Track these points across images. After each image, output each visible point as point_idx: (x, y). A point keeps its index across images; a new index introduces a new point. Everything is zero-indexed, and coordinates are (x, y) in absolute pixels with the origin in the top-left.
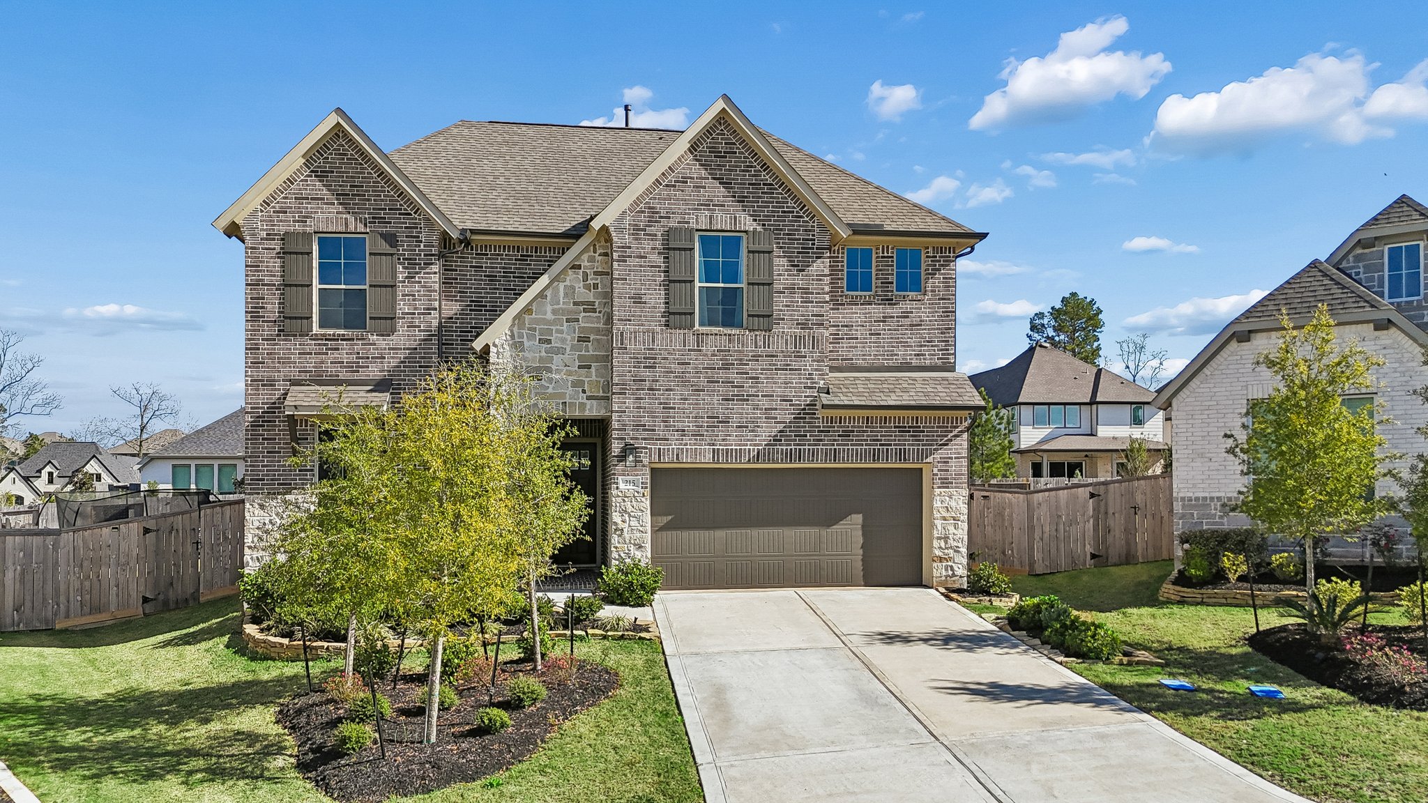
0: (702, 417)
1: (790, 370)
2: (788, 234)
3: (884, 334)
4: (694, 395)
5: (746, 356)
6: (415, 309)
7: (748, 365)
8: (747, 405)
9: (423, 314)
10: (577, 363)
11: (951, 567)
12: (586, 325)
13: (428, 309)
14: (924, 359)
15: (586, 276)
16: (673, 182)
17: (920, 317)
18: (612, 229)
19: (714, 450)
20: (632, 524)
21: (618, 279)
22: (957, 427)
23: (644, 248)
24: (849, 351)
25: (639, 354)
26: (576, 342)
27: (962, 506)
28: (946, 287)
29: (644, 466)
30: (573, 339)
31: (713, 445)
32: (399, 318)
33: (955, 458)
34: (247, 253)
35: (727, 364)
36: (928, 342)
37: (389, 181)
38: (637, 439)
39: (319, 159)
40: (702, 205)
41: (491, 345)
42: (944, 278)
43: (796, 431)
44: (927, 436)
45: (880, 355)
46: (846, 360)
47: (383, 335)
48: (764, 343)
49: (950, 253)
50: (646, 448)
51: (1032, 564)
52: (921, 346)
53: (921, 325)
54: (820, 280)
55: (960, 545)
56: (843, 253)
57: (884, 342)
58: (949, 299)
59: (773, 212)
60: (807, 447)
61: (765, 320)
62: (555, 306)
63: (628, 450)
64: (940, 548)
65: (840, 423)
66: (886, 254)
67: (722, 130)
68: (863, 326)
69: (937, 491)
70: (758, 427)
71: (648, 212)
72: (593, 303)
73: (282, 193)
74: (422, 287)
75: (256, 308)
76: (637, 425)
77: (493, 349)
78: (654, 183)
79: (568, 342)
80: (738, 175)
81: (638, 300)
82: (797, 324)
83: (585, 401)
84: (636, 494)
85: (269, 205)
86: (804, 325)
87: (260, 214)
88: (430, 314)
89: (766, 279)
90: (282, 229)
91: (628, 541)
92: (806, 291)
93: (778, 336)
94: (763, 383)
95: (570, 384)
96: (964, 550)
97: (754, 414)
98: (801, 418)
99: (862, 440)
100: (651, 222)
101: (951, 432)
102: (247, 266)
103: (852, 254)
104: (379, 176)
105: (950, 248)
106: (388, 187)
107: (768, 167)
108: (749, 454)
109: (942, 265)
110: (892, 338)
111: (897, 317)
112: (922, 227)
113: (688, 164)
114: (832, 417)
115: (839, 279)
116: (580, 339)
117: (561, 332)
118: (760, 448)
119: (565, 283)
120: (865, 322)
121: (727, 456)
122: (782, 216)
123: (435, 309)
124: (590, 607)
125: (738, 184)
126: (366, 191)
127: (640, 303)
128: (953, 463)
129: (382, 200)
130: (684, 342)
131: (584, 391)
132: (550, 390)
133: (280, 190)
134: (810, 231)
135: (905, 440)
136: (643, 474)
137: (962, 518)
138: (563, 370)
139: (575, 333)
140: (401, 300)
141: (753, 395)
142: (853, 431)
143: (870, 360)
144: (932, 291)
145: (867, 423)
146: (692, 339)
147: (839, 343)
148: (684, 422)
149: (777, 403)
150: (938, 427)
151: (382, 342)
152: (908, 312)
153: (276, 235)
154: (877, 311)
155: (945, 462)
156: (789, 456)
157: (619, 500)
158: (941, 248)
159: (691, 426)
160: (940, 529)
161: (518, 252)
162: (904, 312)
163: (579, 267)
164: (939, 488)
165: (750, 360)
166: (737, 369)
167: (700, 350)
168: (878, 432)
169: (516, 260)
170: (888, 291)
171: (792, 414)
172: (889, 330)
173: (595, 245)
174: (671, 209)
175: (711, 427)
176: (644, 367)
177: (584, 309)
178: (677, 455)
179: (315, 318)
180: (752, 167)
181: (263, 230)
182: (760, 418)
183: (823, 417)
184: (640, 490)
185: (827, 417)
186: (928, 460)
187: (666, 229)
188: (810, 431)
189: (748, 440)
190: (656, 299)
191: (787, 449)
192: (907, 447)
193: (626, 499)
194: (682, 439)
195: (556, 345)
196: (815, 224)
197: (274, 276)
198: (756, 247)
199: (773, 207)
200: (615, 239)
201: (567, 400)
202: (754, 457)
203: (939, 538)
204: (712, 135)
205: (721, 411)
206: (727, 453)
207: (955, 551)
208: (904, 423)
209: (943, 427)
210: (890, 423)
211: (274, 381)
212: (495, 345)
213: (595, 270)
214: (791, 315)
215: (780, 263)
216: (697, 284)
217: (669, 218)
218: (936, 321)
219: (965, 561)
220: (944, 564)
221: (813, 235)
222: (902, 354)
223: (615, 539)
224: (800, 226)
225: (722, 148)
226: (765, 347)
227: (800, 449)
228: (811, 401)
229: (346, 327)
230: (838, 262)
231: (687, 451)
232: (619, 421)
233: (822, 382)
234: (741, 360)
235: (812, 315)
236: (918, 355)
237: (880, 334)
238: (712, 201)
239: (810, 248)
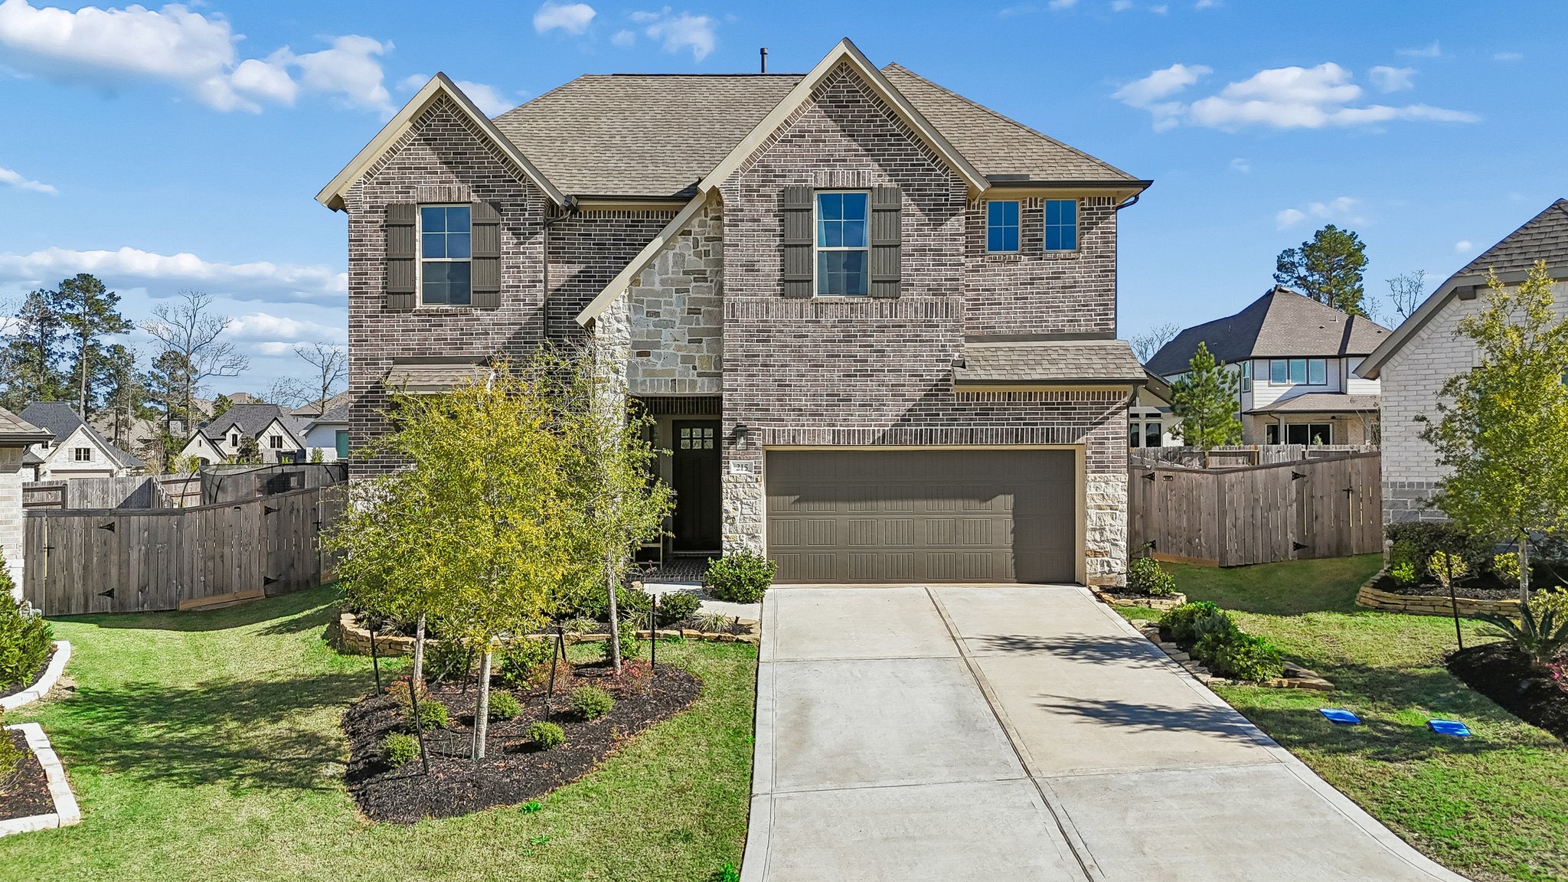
0: (821, 395)
1: (920, 341)
2: (918, 190)
3: (1031, 298)
4: (812, 371)
5: (870, 326)
6: (520, 282)
7: (873, 336)
8: (871, 381)
9: (528, 287)
10: (687, 338)
11: (1108, 562)
12: (697, 295)
13: (533, 281)
14: (1079, 325)
15: (696, 242)
16: (791, 136)
17: (1074, 277)
18: (722, 191)
19: (834, 431)
20: (744, 511)
21: (729, 245)
22: (1115, 403)
23: (757, 211)
24: (991, 318)
25: (751, 326)
26: (686, 315)
27: (1120, 493)
28: (1104, 243)
29: (757, 449)
30: (682, 311)
31: (834, 425)
32: (503, 292)
33: (1113, 438)
34: (350, 227)
35: (849, 336)
36: (1083, 305)
37: (494, 147)
38: (749, 419)
39: (422, 126)
40: (821, 161)
41: (596, 319)
42: (1102, 233)
43: (927, 410)
44: (1079, 414)
45: (1027, 322)
46: (987, 328)
47: (486, 310)
48: (891, 312)
49: (1109, 204)
50: (759, 429)
51: (1223, 555)
52: (1076, 311)
53: (1075, 287)
54: (955, 240)
55: (1118, 538)
56: (984, 208)
57: (1031, 308)
58: (1108, 257)
59: (900, 165)
60: (939, 428)
61: (893, 286)
62: (663, 276)
63: (740, 432)
64: (1095, 541)
65: (978, 400)
66: (1034, 208)
67: (844, 77)
68: (1007, 290)
69: (1091, 476)
70: (884, 405)
71: (762, 169)
72: (704, 272)
73: (385, 163)
74: (527, 258)
75: (359, 283)
76: (750, 405)
77: (598, 324)
78: (768, 139)
79: (678, 315)
80: (861, 126)
81: (750, 268)
82: (929, 290)
83: (695, 378)
84: (749, 480)
85: (372, 177)
86: (935, 291)
87: (363, 186)
88: (535, 286)
89: (893, 240)
90: (385, 201)
91: (740, 531)
92: (938, 252)
93: (906, 304)
94: (889, 356)
95: (679, 360)
96: (1123, 544)
97: (879, 391)
98: (932, 395)
99: (1002, 419)
100: (765, 183)
101: (1108, 408)
102: (350, 241)
103: (995, 208)
104: (482, 142)
105: (1109, 198)
106: (492, 153)
107: (896, 115)
108: (874, 436)
109: (1100, 218)
110: (1040, 303)
111: (1047, 278)
112: (1076, 176)
113: (805, 116)
114: (968, 394)
115: (979, 237)
116: (691, 312)
117: (670, 304)
118: (886, 428)
119: (674, 251)
120: (1010, 285)
121: (849, 438)
122: (911, 170)
123: (541, 281)
124: (686, 604)
125: (862, 136)
126: (470, 158)
127: (753, 271)
128: (1109, 444)
129: (486, 168)
130: (801, 313)
131: (695, 368)
132: (659, 367)
133: (383, 161)
134: (943, 185)
135: (1053, 419)
136: (757, 458)
137: (1120, 507)
138: (672, 341)
139: (685, 304)
140: (506, 272)
141: (879, 371)
142: (993, 409)
143: (1016, 328)
144: (1088, 248)
145: (1009, 400)
146: (809, 308)
147: (979, 309)
148: (801, 400)
149: (906, 379)
150: (1092, 403)
151: (486, 317)
152: (1059, 273)
153: (379, 207)
154: (1024, 273)
155: (1100, 443)
156: (919, 437)
157: (731, 485)
158: (1099, 199)
159: (806, 403)
160: (1094, 519)
161: (629, 217)
162: (1055, 273)
163: (689, 233)
164: (1093, 472)
165: (875, 331)
166: (860, 341)
167: (819, 322)
168: (1021, 409)
169: (626, 226)
170: (1036, 250)
171: (923, 390)
172: (1038, 293)
173: (706, 208)
174: (787, 166)
175: (831, 405)
176: (757, 341)
177: (695, 278)
178: (794, 437)
179: (419, 293)
180: (877, 116)
181: (367, 203)
182: (886, 395)
183: (958, 394)
184: (752, 474)
185: (963, 394)
186: (1080, 441)
187: (782, 189)
188: (943, 410)
189: (873, 420)
190: (770, 266)
191: (916, 430)
192: (1055, 427)
193: (737, 485)
194: (799, 420)
195: (665, 318)
196: (949, 178)
197: (378, 250)
198: (882, 206)
199: (901, 160)
200: (726, 202)
201: (677, 378)
202: (879, 438)
203: (1091, 529)
204: (832, 83)
205: (841, 389)
206: (849, 434)
207: (1113, 545)
208: (1051, 399)
209: (1099, 403)
210: (1035, 399)
211: (378, 359)
212: (600, 319)
213: (706, 235)
214: (921, 280)
215: (909, 222)
216: (816, 248)
217: (785, 176)
218: (1093, 281)
219: (1124, 556)
220: (1099, 559)
221: (947, 190)
222: (1052, 321)
223: (726, 528)
224: (931, 180)
225: (844, 96)
226: (891, 317)
227: (931, 430)
228: (945, 376)
229: (452, 302)
230: (978, 218)
231: (804, 433)
232: (730, 400)
233: (957, 354)
234: (864, 331)
235: (946, 280)
236: (1072, 321)
237: (1027, 298)
238: (832, 156)
239: (943, 205)
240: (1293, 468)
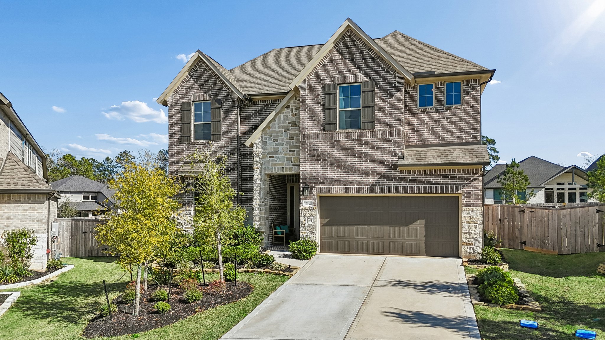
0: (341, 172)
1: (384, 148)
2: (382, 81)
3: (439, 127)
4: (337, 162)
5: (361, 142)
6: (228, 130)
7: (363, 146)
8: (362, 166)
9: (231, 132)
10: (289, 150)
11: (473, 248)
12: (293, 132)
13: (233, 130)
14: (462, 139)
15: (292, 110)
16: (326, 63)
17: (459, 117)
18: (299, 88)
19: (346, 188)
20: (309, 222)
21: (302, 110)
22: (476, 174)
23: (314, 95)
24: (420, 137)
25: (311, 144)
26: (288, 140)
27: (479, 216)
28: (474, 100)
29: (314, 195)
30: (287, 139)
31: (346, 185)
32: (222, 134)
33: (475, 191)
34: (169, 112)
35: (352, 147)
36: (464, 130)
37: (218, 77)
38: (311, 183)
39: (193, 71)
40: (340, 72)
41: (254, 143)
42: (473, 96)
43: (387, 178)
44: (458, 179)
45: (437, 138)
46: (418, 141)
47: (216, 142)
48: (371, 135)
49: (476, 82)
50: (315, 187)
51: (560, 249)
52: (460, 132)
53: (460, 121)
54: (399, 102)
55: (478, 237)
56: (417, 88)
57: (439, 132)
58: (477, 107)
59: (374, 71)
60: (393, 186)
61: (371, 124)
62: (279, 125)
63: (307, 188)
64: (466, 238)
65: (410, 173)
66: (440, 86)
67: (349, 35)
68: (428, 124)
69: (464, 208)
70: (368, 176)
71: (314, 77)
72: (295, 122)
73: (181, 87)
74: (231, 120)
75: (172, 133)
76: (311, 177)
77: (255, 145)
78: (318, 64)
79: (285, 140)
80: (357, 56)
82: (387, 125)
83: (292, 166)
84: (310, 208)
85: (176, 92)
86: (390, 126)
87: (173, 96)
88: (234, 132)
89: (371, 104)
90: (181, 101)
91: (307, 230)
92: (391, 108)
93: (377, 131)
94: (370, 155)
95: (286, 159)
96: (480, 240)
97: (365, 170)
98: (389, 171)
99: (422, 182)
100: (317, 83)
101: (473, 177)
102: (169, 117)
103: (422, 87)
104: (215, 76)
105: (476, 80)
106: (218, 80)
107: (372, 50)
108: (363, 190)
109: (472, 89)
110: (444, 129)
111: (447, 118)
112: (459, 70)
113: (333, 54)
114: (406, 171)
115: (414, 101)
116: (290, 139)
117: (282, 136)
118: (369, 186)
119: (283, 114)
120: (429, 122)
121: (352, 191)
122: (379, 73)
123: (236, 130)
124: (268, 259)
125: (357, 60)
126: (210, 83)
127: (312, 120)
128: (474, 194)
129: (216, 86)
130: (332, 137)
131: (292, 162)
132: (277, 162)
133: (180, 86)
134: (393, 78)
135: (446, 182)
136: (314, 199)
137: (479, 222)
138: (283, 152)
139: (288, 136)
140: (223, 127)
141: (365, 161)
142: (417, 178)
143: (432, 141)
144: (466, 103)
145: (425, 173)
146: (335, 135)
147: (415, 133)
148: (332, 175)
149: (377, 164)
150: (465, 174)
151: (216, 145)
152: (452, 115)
153: (179, 104)
154: (435, 116)
155: (469, 193)
156: (383, 190)
157: (303, 211)
158: (471, 80)
159: (334, 176)
160: (466, 228)
162: (450, 115)
163: (289, 106)
164: (465, 206)
165: (363, 144)
166: (357, 149)
167: (339, 141)
168: (431, 177)
169: (270, 106)
170: (441, 105)
171: (385, 169)
172: (442, 125)
173: (296, 96)
174: (325, 75)
175: (345, 176)
176: (314, 150)
177: (291, 125)
178: (329, 190)
179: (193, 136)
180: (364, 51)
181: (174, 102)
182: (369, 172)
183: (401, 171)
184: (312, 206)
185: (403, 171)
186: (459, 192)
187: (324, 85)
188: (394, 178)
189: (363, 183)
190: (319, 118)
191: (382, 187)
192: (447, 185)
193: (306, 210)
194: (331, 183)
195: (280, 142)
196: (396, 75)
197: (178, 120)
198: (367, 89)
199: (374, 69)
200: (301, 92)
201: (285, 166)
202: (366, 191)
203: (465, 233)
204: (344, 38)
205: (349, 169)
206: (352, 189)
207: (475, 240)
208: (445, 172)
209: (468, 174)
210: (437, 173)
211: (178, 162)
213: (296, 107)
214: (384, 121)
215: (378, 96)
216: (338, 110)
217: (325, 80)
218: (469, 118)
219: (481, 245)
220: (468, 246)
221: (395, 80)
222: (449, 137)
223: (301, 228)
224: (388, 77)
225: (349, 43)
226: (371, 137)
227: (389, 187)
228: (395, 163)
229: (204, 139)
230: (414, 92)
231: (333, 188)
232: (303, 175)
233: (400, 153)
234: (359, 144)
235: (395, 120)
236: (459, 137)
237: (437, 127)
238: (345, 69)
239: (394, 87)
240: (597, 207)
